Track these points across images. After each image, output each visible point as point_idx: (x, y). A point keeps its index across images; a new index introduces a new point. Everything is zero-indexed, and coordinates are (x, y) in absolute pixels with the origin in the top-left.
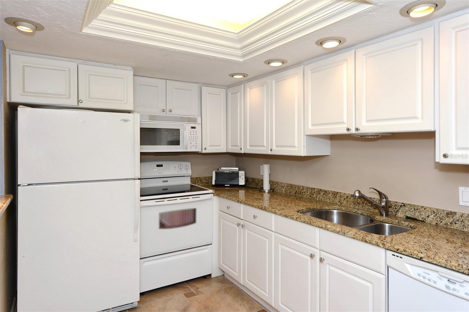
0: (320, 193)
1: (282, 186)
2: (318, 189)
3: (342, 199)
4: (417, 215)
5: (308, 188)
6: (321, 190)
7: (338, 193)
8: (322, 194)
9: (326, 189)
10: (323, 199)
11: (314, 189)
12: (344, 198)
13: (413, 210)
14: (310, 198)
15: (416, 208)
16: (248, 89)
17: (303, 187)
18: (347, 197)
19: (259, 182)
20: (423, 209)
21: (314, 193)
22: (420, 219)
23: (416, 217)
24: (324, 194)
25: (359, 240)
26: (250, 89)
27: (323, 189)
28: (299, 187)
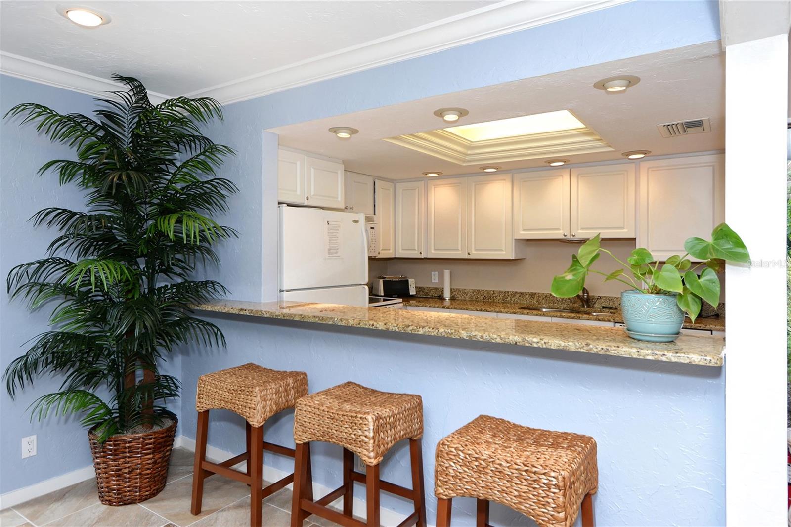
0: (515, 296)
1: (465, 293)
2: (513, 292)
3: (541, 299)
4: (611, 304)
5: (500, 292)
6: (516, 292)
7: (536, 293)
8: (517, 296)
9: (522, 291)
10: (518, 301)
11: (508, 292)
12: (542, 298)
13: (608, 300)
14: (503, 301)
15: (610, 299)
16: (433, 187)
17: (493, 291)
18: (546, 297)
19: (430, 292)
20: (616, 299)
21: (508, 296)
22: (614, 307)
23: (610, 306)
24: (520, 296)
25: (593, 320)
26: (435, 188)
27: (518, 291)
28: (488, 292)
